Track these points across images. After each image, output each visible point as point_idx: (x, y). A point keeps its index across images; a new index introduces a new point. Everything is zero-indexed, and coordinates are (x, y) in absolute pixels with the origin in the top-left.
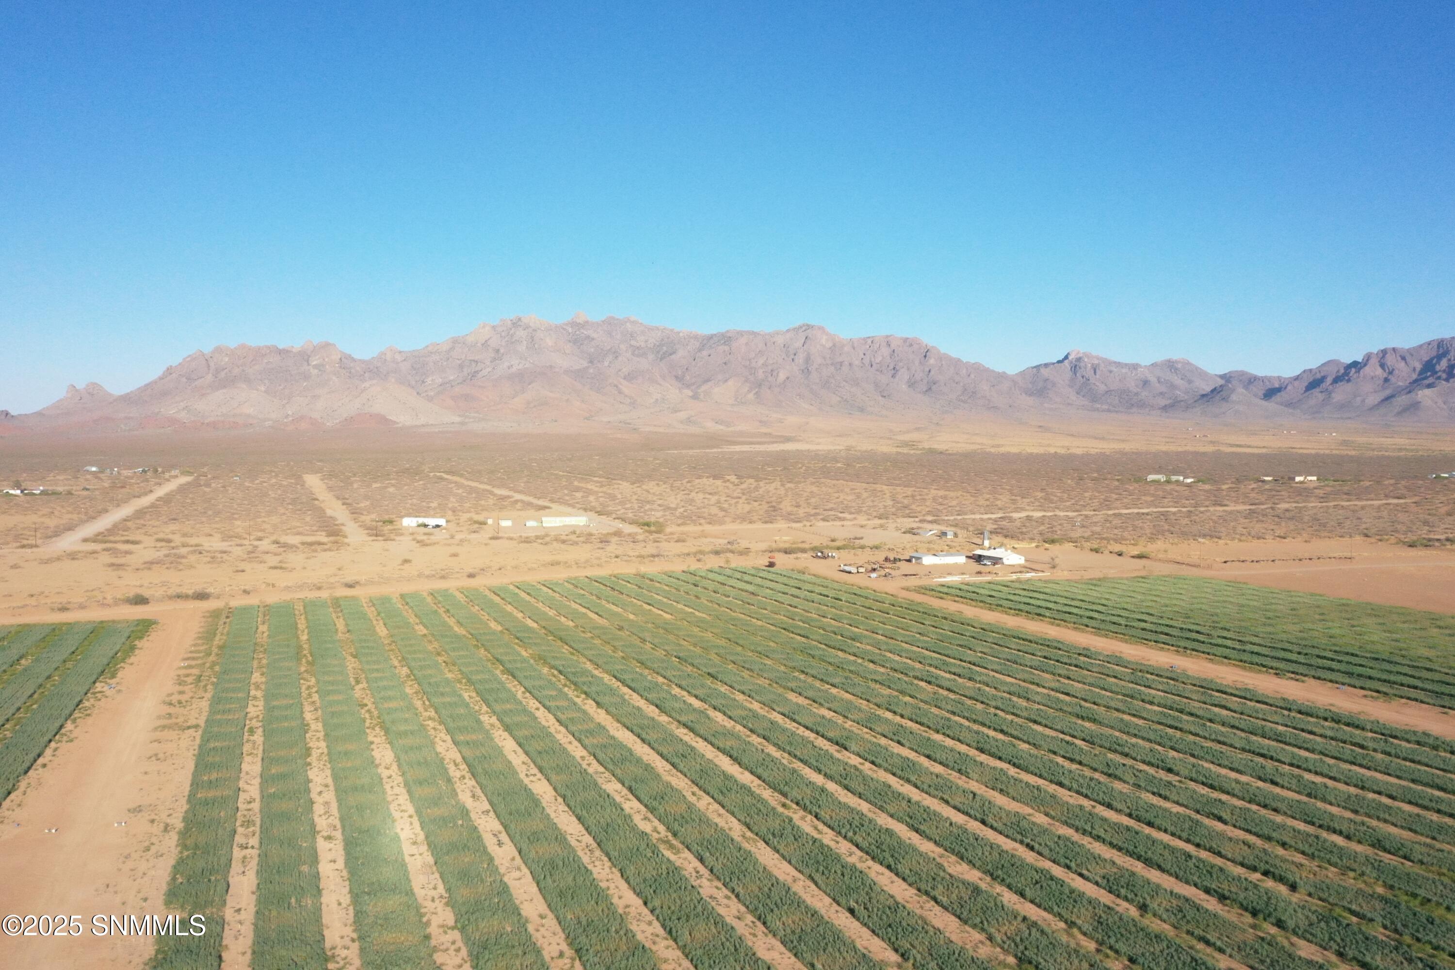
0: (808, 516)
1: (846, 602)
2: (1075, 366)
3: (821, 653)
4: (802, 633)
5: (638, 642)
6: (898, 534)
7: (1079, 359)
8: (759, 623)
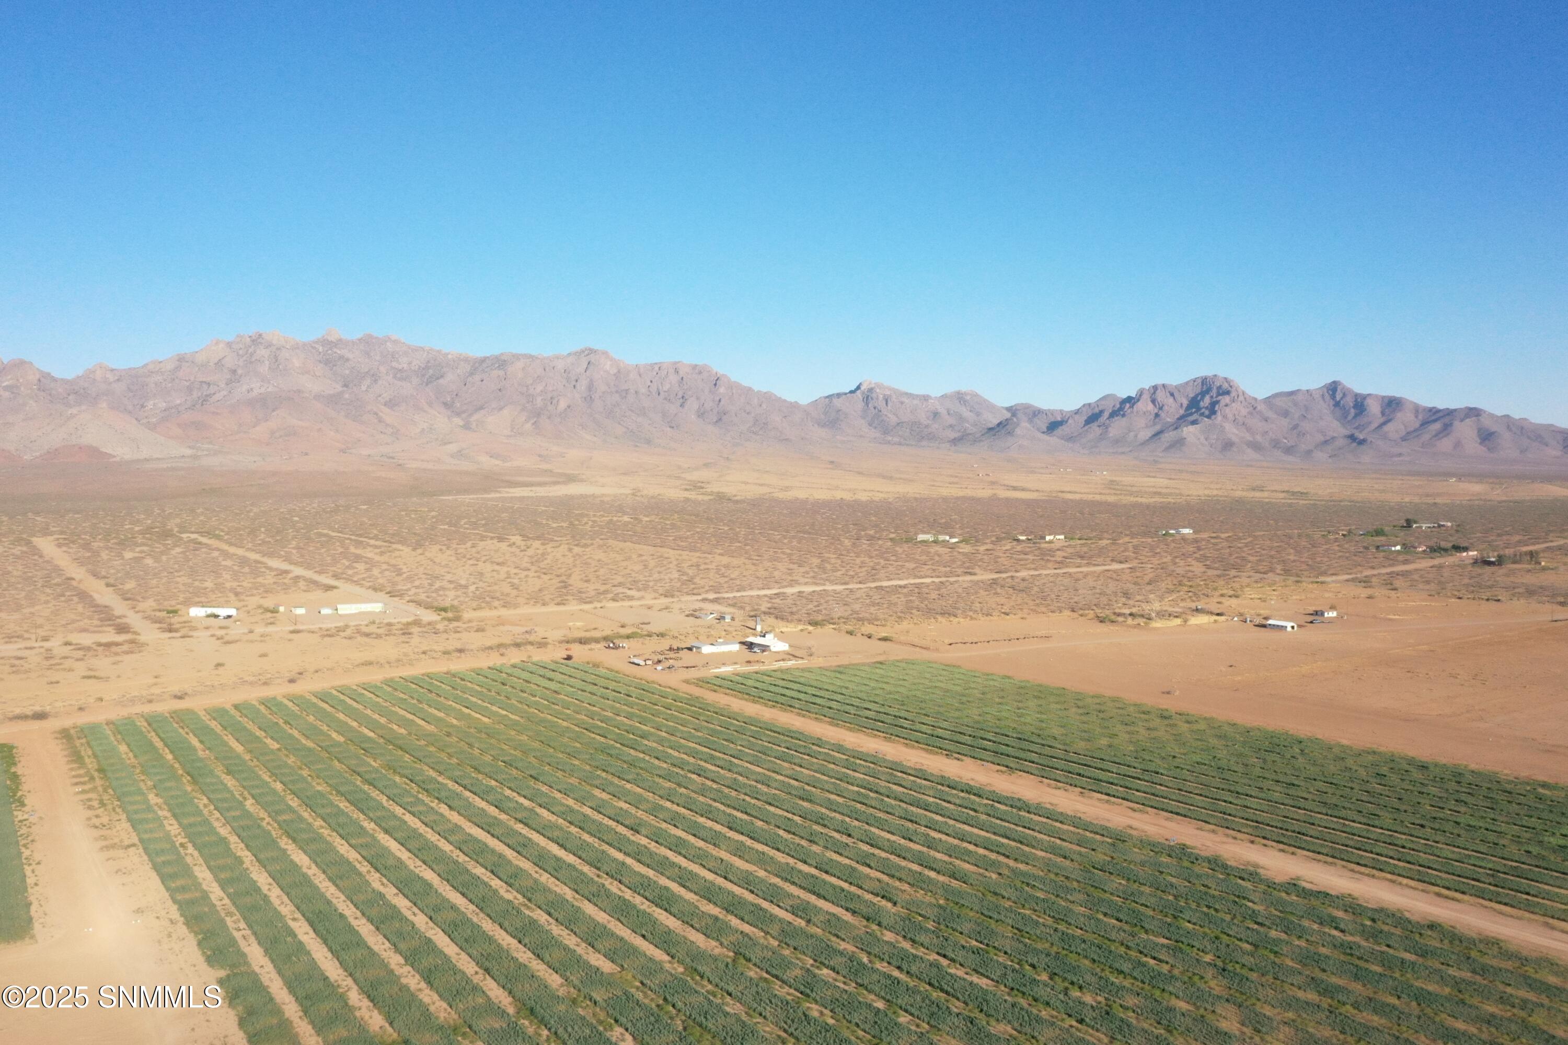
0: (600, 594)
1: (636, 698)
2: (867, 397)
3: (617, 751)
4: (601, 732)
5: (466, 747)
6: (682, 617)
7: (871, 390)
8: (565, 724)
